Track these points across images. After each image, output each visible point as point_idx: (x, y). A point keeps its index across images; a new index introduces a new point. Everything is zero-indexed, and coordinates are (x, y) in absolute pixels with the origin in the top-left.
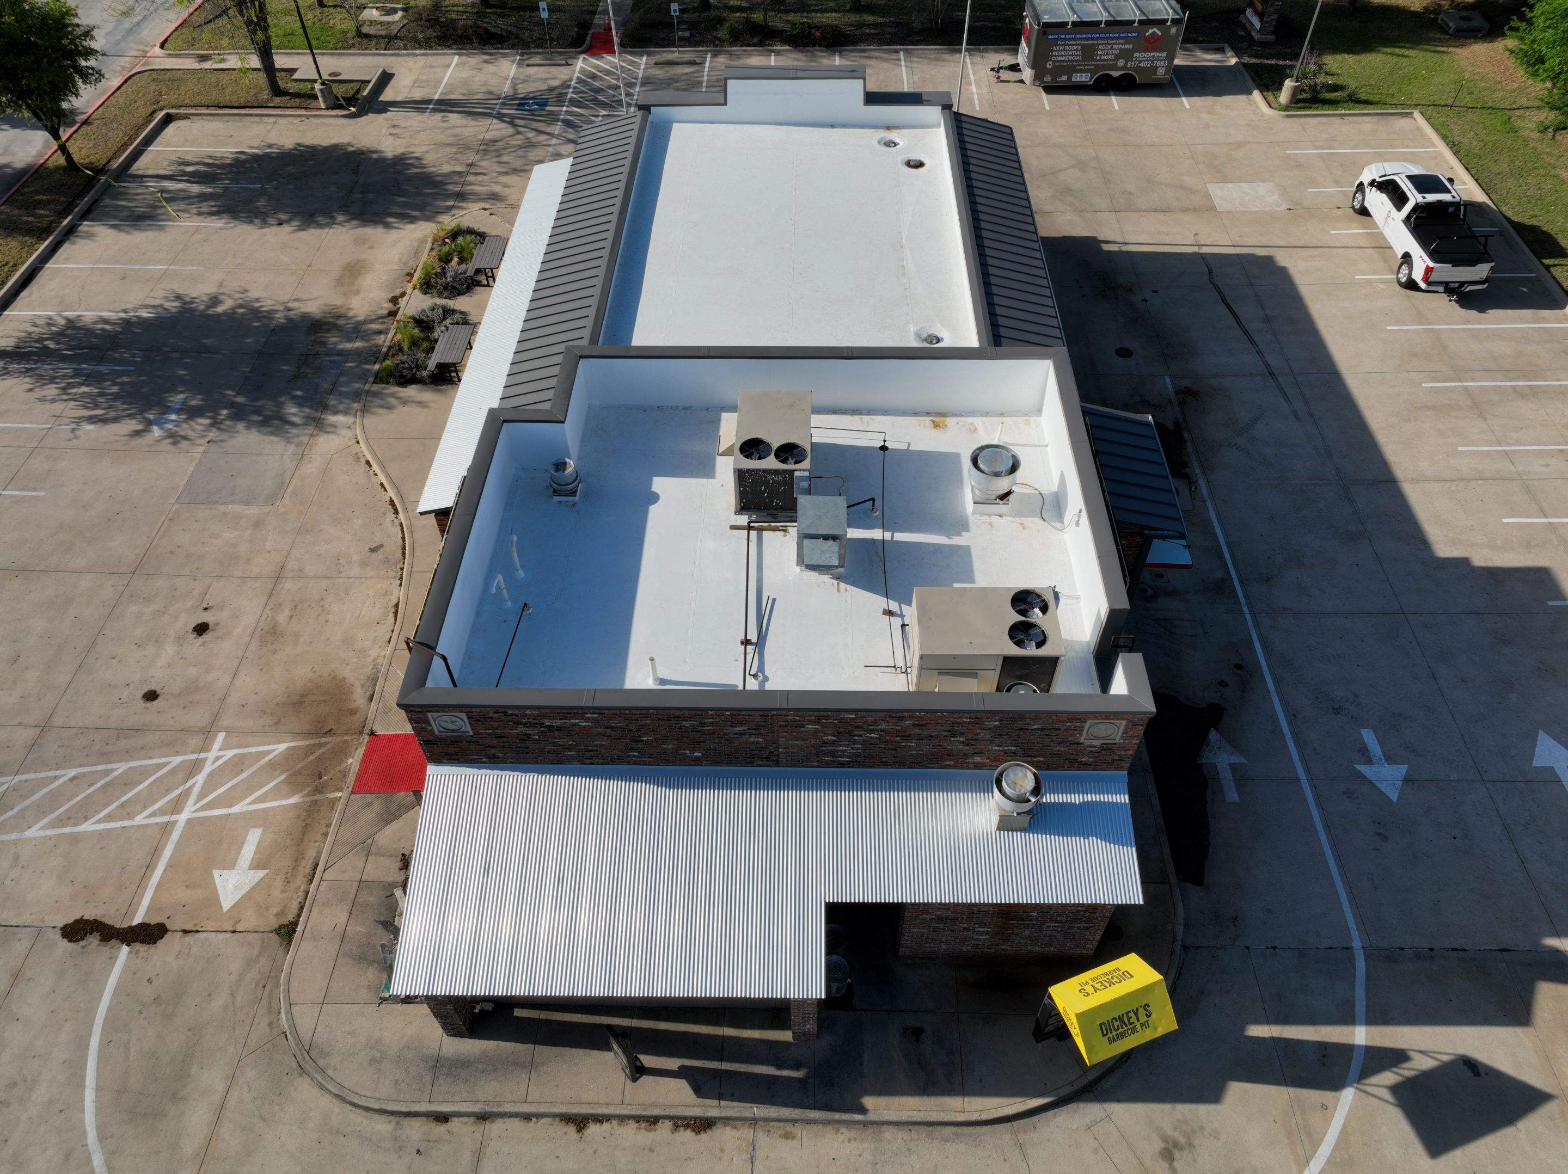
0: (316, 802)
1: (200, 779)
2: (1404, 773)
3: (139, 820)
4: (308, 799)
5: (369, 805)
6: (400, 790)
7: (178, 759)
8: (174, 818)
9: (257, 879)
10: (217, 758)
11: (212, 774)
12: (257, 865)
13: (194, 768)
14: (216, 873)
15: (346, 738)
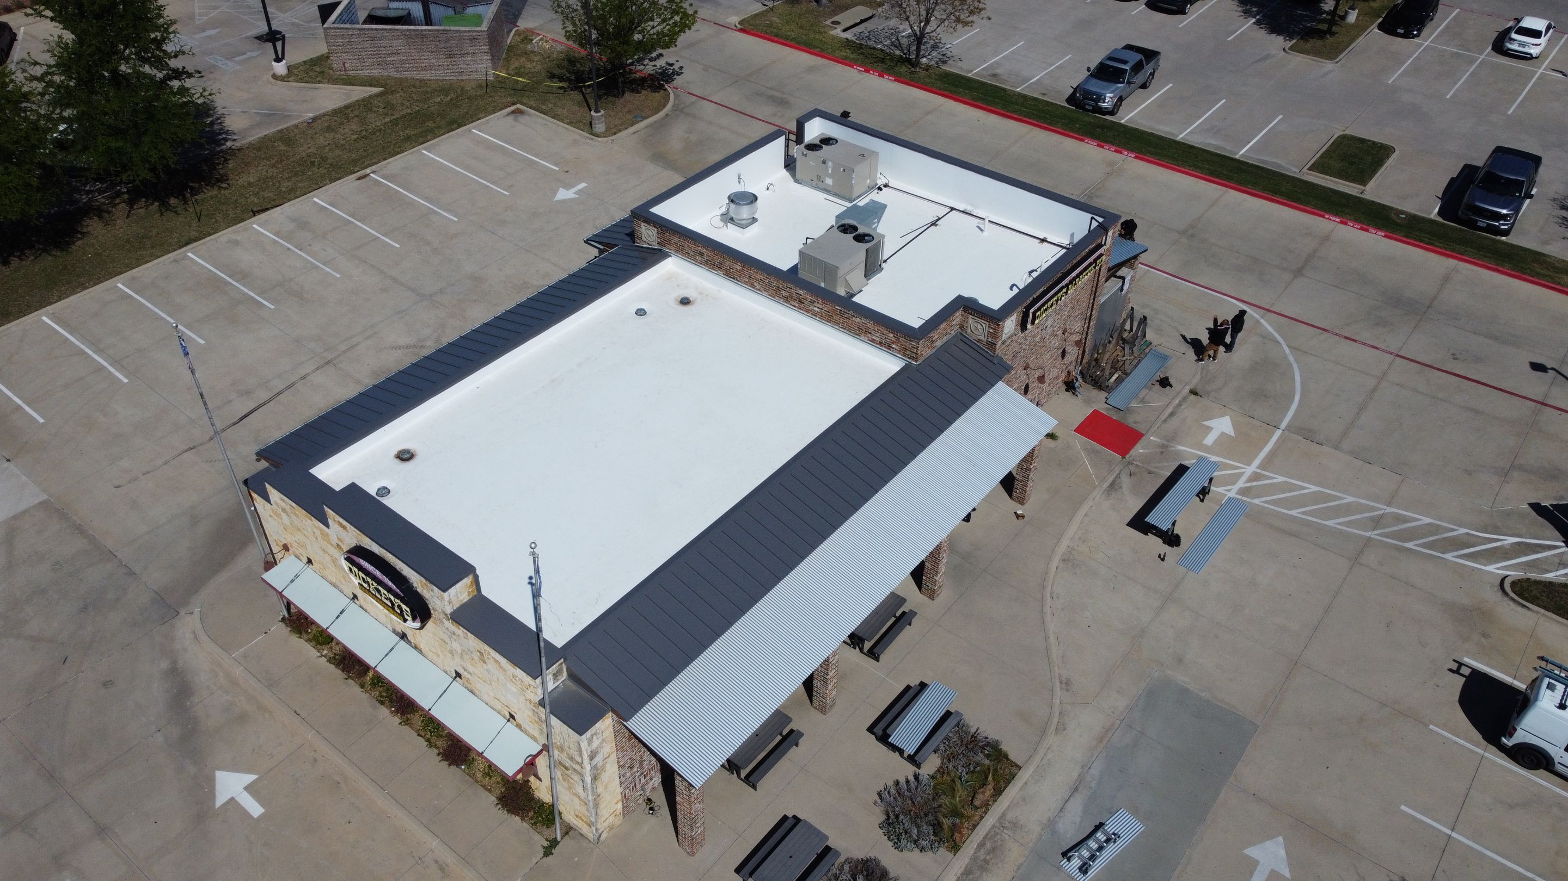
0: (1168, 441)
1: (1241, 484)
3: (1280, 479)
4: (1173, 445)
5: (1136, 422)
6: (1116, 421)
7: (1256, 501)
8: (1259, 471)
9: (1209, 422)
10: (1229, 490)
11: (1234, 484)
12: (1209, 429)
13: (1244, 491)
14: (1233, 434)
15: (1139, 464)
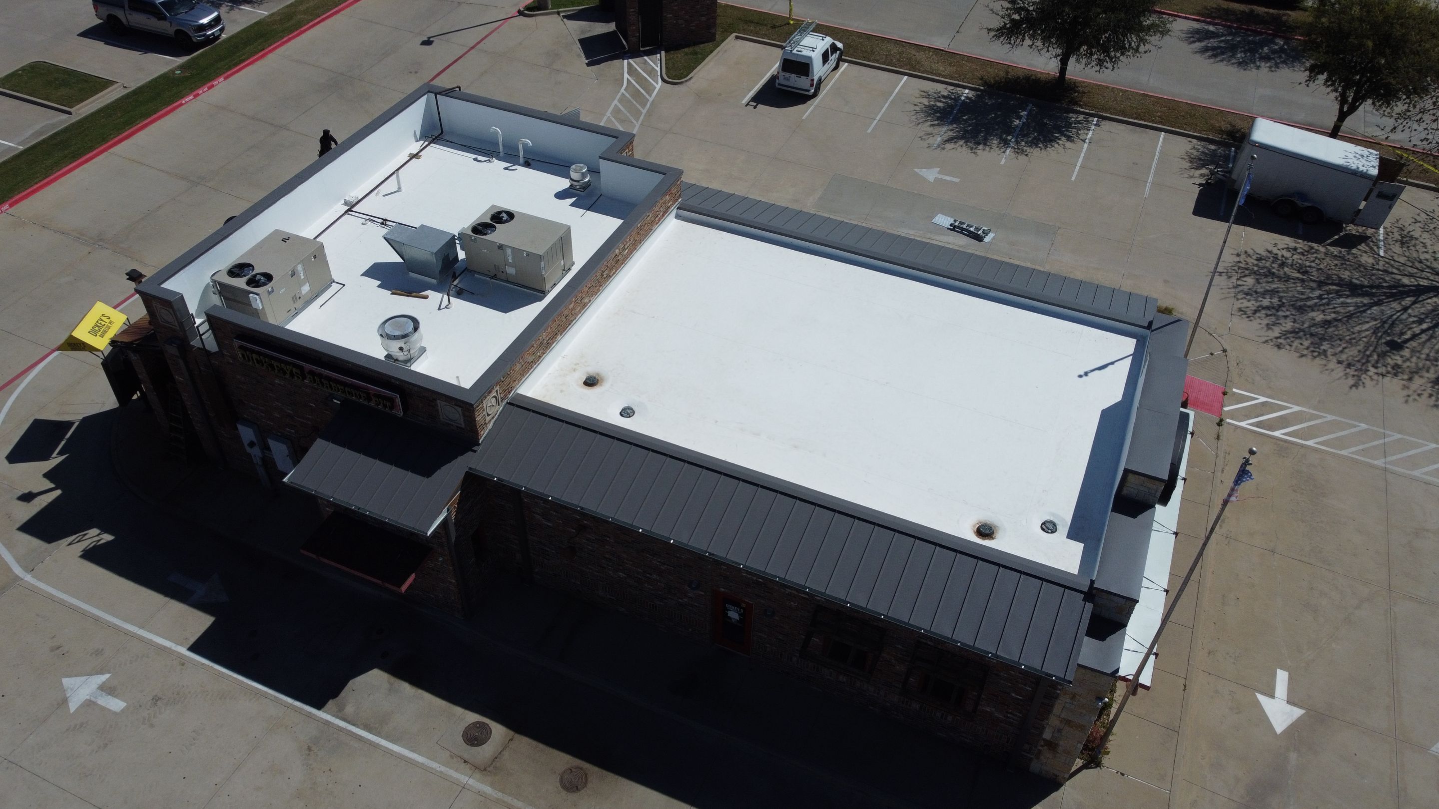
2: (70, 704)
